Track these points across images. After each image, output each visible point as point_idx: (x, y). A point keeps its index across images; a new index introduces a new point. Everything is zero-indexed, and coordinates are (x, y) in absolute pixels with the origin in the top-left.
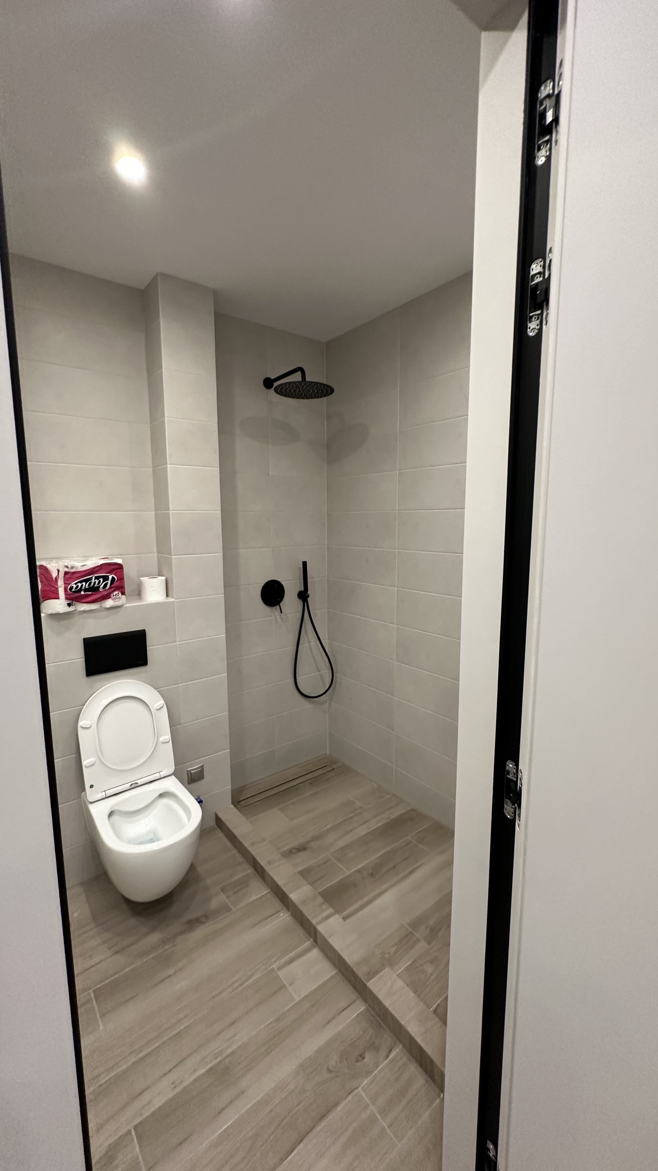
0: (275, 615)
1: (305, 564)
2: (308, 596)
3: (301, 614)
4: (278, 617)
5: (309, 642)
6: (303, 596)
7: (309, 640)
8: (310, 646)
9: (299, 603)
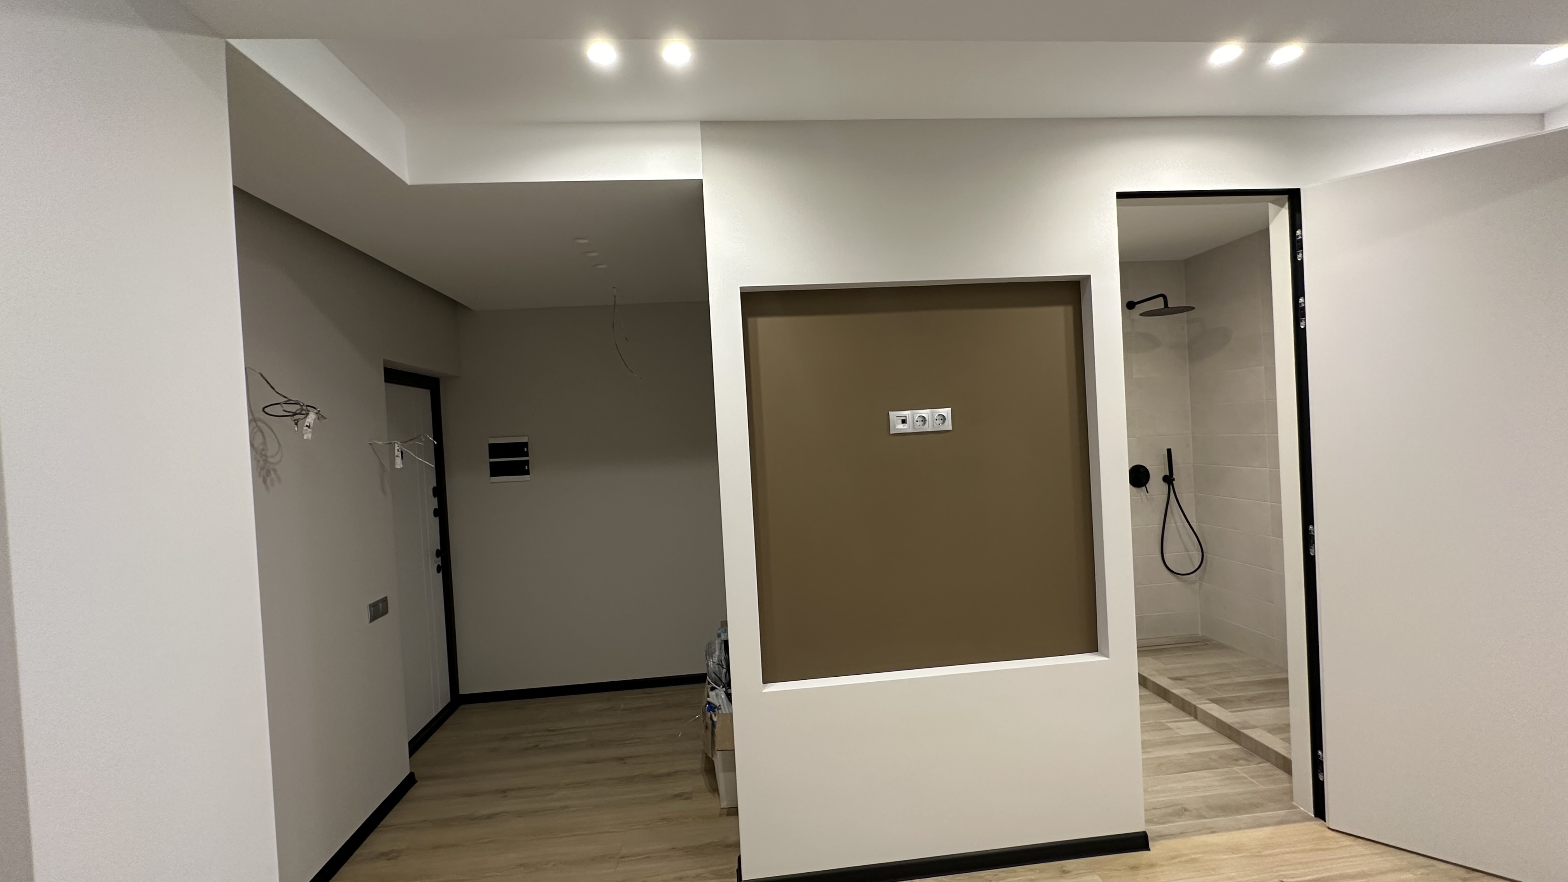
0: (1141, 496)
1: (1169, 451)
2: (1174, 480)
3: (1166, 496)
4: (1144, 497)
5: (1175, 523)
6: (1169, 480)
7: (1176, 519)
8: (1177, 526)
9: (1165, 486)
